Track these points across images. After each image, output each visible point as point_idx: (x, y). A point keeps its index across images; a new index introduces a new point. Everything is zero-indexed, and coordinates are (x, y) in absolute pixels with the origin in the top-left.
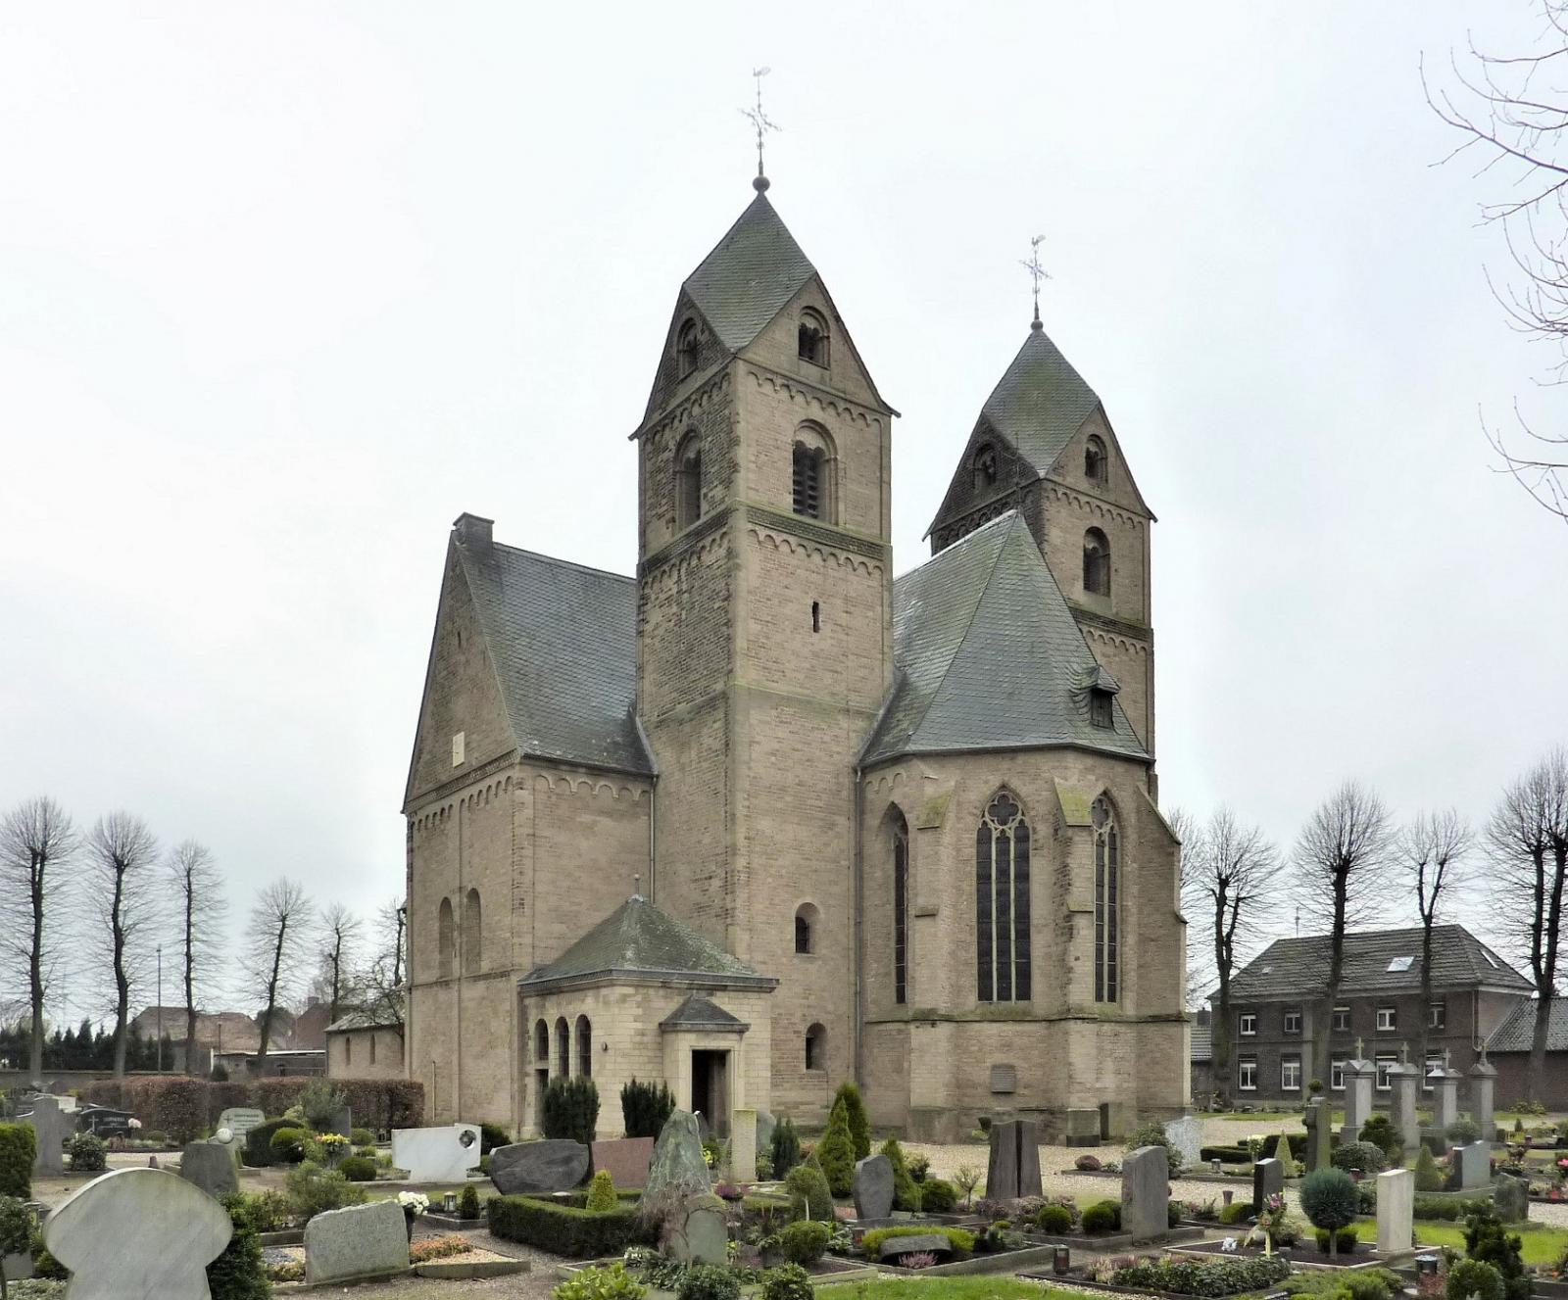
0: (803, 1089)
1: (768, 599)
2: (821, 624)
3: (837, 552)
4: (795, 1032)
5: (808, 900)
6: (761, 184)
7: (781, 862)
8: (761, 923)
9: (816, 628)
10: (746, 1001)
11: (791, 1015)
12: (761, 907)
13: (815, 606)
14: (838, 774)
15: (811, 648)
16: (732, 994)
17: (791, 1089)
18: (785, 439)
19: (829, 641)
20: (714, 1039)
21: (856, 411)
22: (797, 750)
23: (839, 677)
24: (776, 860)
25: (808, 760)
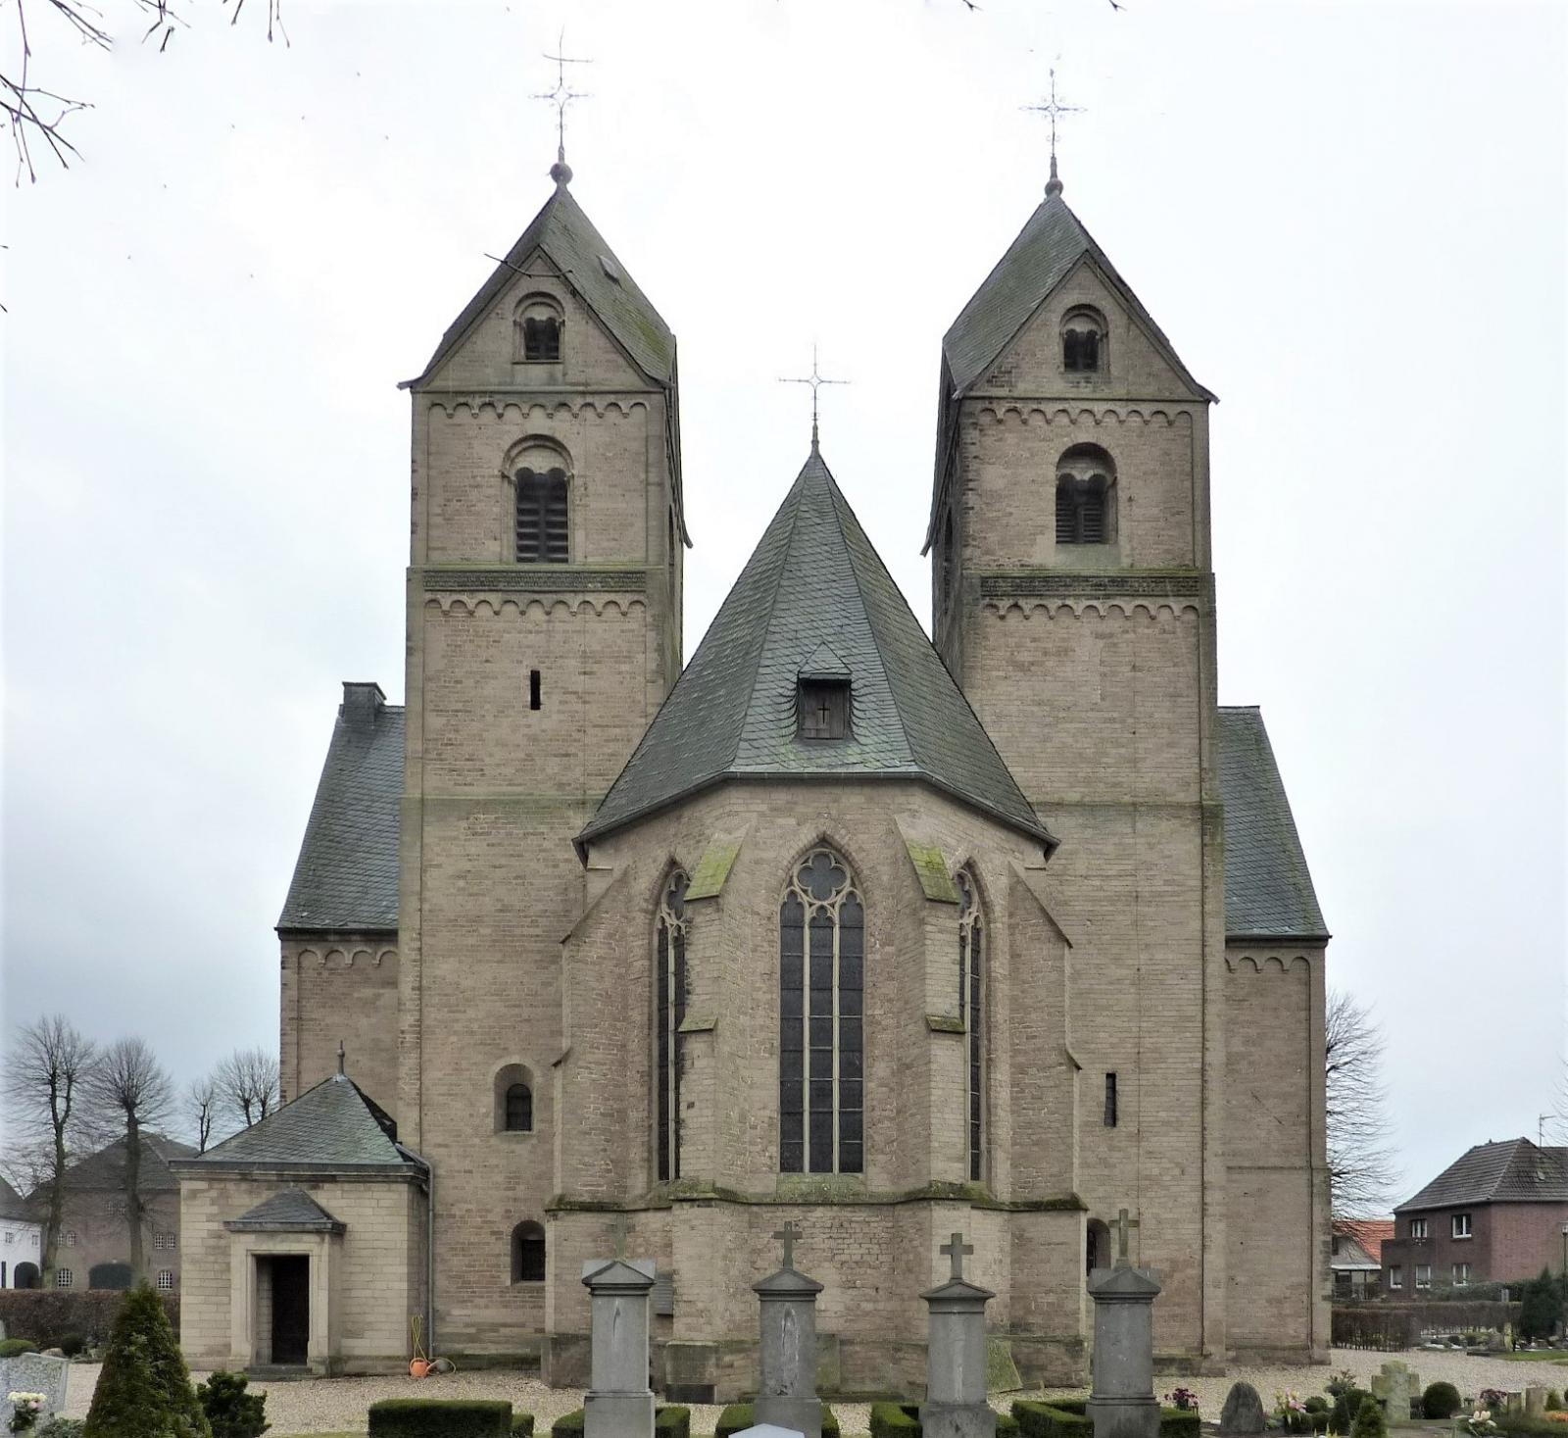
0: (506, 1307)
1: (457, 682)
2: (542, 697)
3: (567, 597)
4: (493, 1233)
5: (515, 1060)
6: (560, 173)
7: (471, 1013)
8: (440, 1095)
9: (535, 704)
10: (369, 1194)
11: (488, 1211)
12: (439, 1075)
13: (535, 679)
14: (566, 889)
15: (526, 731)
16: (347, 1186)
17: (487, 1307)
18: (487, 472)
19: (555, 717)
20: (283, 1241)
21: (600, 403)
22: (500, 867)
23: (572, 760)
24: (465, 1012)
25: (516, 878)
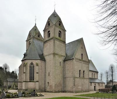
6: (36, 24)
